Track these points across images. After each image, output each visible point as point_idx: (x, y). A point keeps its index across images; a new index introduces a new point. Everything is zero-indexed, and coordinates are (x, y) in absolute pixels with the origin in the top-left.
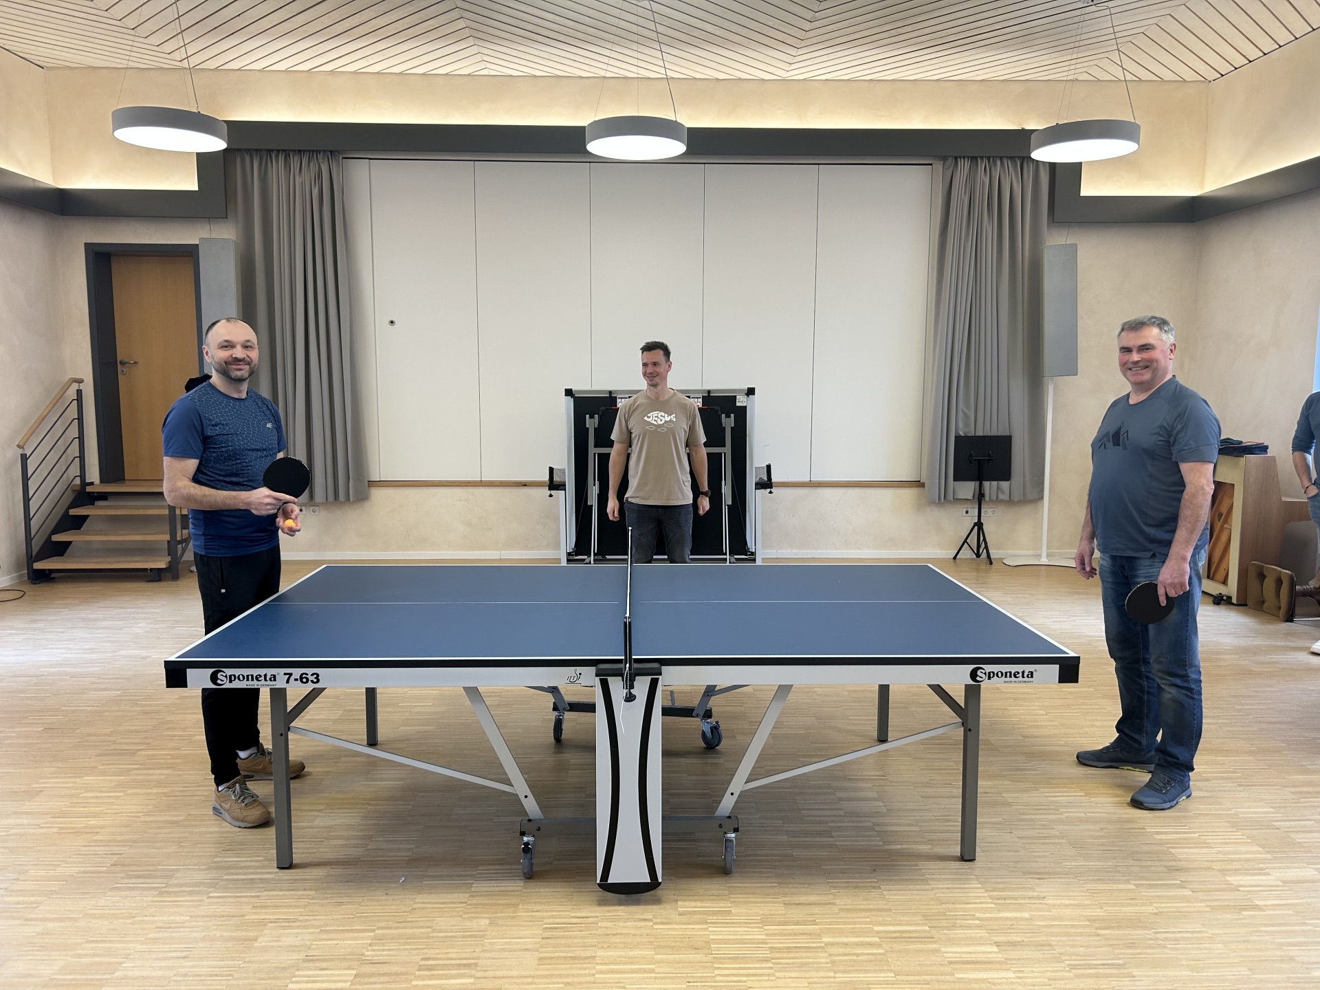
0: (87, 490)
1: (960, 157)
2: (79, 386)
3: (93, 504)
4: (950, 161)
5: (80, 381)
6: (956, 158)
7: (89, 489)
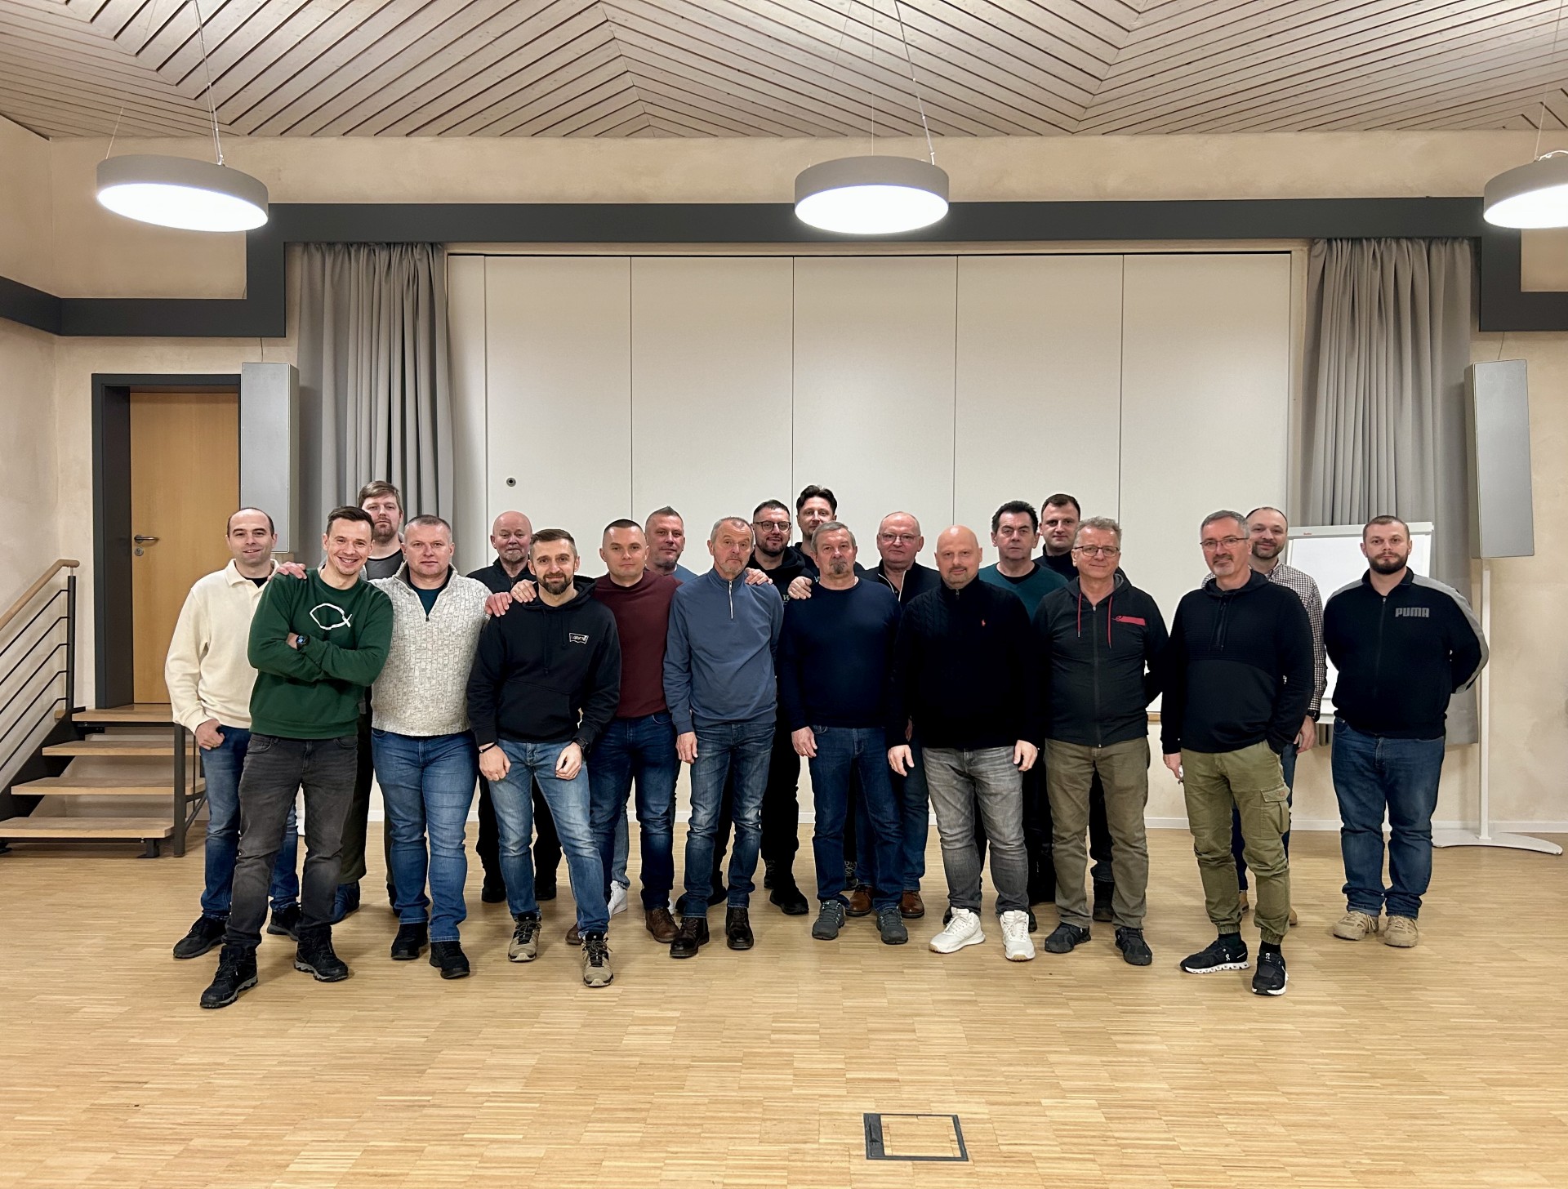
0: (74, 720)
1: (1336, 240)
2: (72, 571)
3: (84, 739)
4: (1321, 246)
5: (74, 565)
6: (1329, 241)
7: (76, 718)
